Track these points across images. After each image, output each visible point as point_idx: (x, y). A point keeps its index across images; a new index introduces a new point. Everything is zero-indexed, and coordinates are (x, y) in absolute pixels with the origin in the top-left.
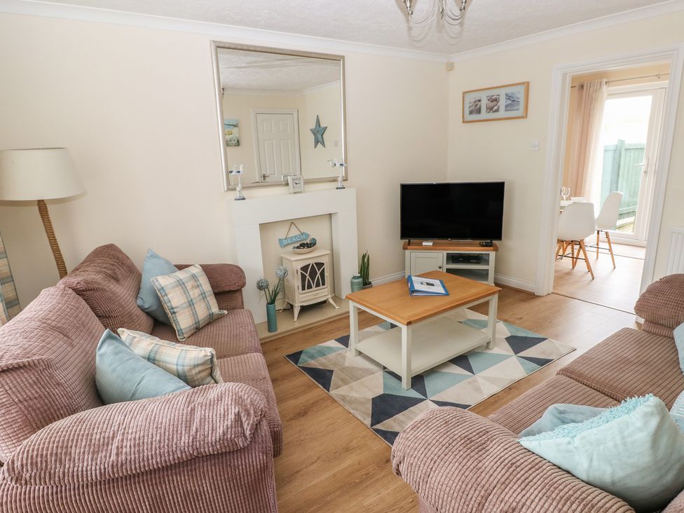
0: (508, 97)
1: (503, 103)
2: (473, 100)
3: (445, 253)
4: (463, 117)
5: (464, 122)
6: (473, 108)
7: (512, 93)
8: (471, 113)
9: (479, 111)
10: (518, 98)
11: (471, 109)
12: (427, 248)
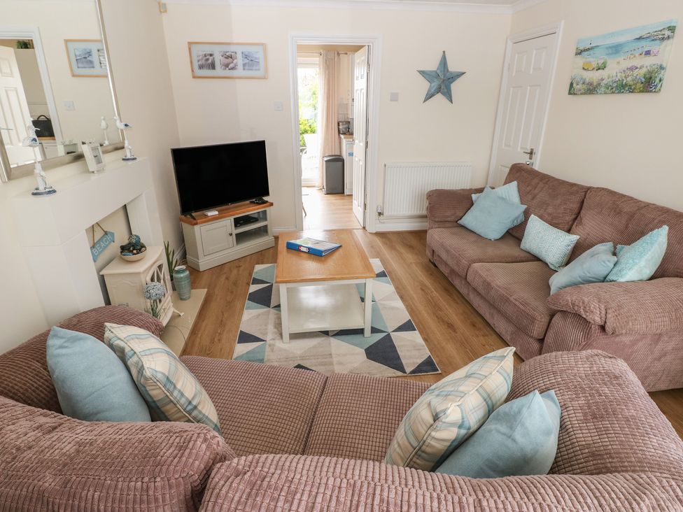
0: (246, 56)
1: (239, 60)
2: (201, 53)
3: (232, 218)
4: (193, 71)
5: (194, 77)
6: (202, 62)
7: (249, 53)
8: (201, 67)
9: (213, 66)
10: (258, 59)
11: (200, 63)
12: (215, 218)
